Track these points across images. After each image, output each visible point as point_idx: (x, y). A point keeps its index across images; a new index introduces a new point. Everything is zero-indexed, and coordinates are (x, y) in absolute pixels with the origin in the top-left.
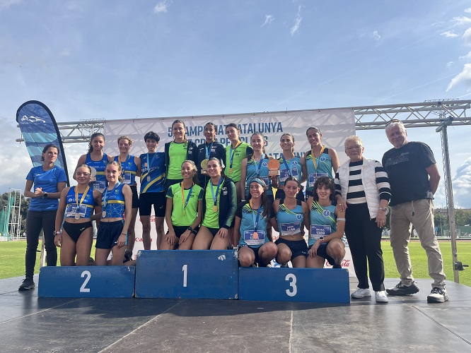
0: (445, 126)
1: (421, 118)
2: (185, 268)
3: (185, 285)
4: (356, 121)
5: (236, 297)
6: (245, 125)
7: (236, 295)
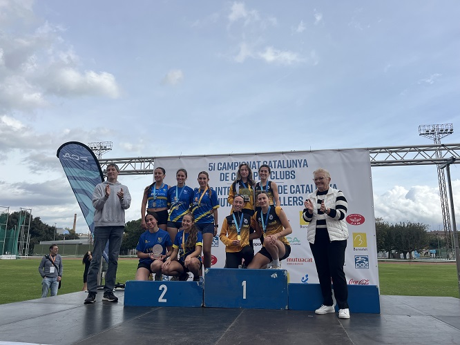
0: (448, 165)
1: (428, 158)
2: (244, 283)
3: (244, 298)
4: (371, 159)
5: (287, 308)
6: (275, 162)
7: (287, 307)
